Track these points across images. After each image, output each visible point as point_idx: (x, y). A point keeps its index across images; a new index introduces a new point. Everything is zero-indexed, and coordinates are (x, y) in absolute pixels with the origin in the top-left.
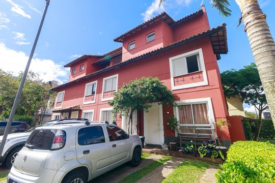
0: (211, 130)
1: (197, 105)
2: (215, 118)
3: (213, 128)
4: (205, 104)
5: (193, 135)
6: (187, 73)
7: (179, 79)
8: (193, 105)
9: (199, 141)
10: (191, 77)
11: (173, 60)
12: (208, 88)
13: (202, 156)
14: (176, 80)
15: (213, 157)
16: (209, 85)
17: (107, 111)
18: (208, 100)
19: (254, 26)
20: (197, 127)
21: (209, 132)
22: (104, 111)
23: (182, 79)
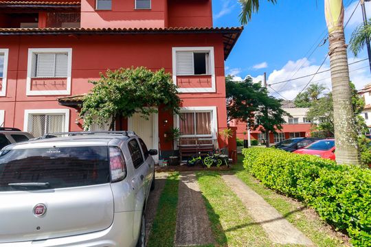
0: (211, 141)
1: (200, 113)
2: (218, 128)
3: (215, 138)
4: (209, 114)
5: (194, 147)
6: (193, 74)
7: (183, 80)
8: (196, 113)
9: (205, 152)
10: (198, 79)
11: (177, 52)
12: (215, 96)
13: (209, 166)
14: (179, 80)
15: (218, 165)
16: (216, 93)
17: (43, 116)
18: (214, 108)
19: (341, 53)
20: (198, 138)
21: (210, 142)
22: (34, 115)
23: (187, 80)
